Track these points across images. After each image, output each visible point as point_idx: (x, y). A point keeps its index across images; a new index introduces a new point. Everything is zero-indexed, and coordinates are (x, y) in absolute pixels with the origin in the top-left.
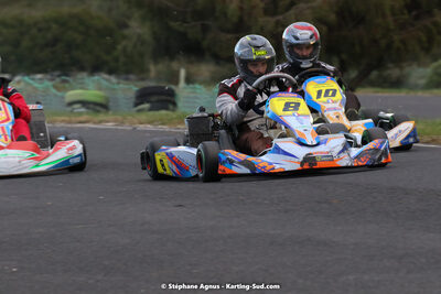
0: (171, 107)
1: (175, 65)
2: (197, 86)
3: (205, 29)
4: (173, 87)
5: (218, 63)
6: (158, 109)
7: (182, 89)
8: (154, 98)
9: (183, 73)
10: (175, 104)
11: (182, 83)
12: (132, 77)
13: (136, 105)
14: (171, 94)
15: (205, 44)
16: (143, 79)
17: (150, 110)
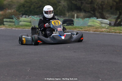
0: (72, 25)
1: (73, 13)
2: (80, 19)
4: (73, 19)
5: (85, 13)
7: (75, 20)
8: (67, 22)
9: (76, 15)
10: (73, 24)
11: (75, 18)
12: (61, 16)
13: (63, 24)
14: (72, 21)
16: (64, 17)
17: (67, 25)
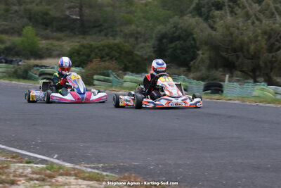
0: (220, 92)
2: (235, 83)
3: (238, 57)
4: (222, 83)
6: (214, 93)
7: (226, 84)
8: (213, 88)
9: (227, 77)
10: (222, 92)
11: (226, 82)
13: (204, 91)
14: (221, 86)
15: (237, 64)
17: (211, 93)
